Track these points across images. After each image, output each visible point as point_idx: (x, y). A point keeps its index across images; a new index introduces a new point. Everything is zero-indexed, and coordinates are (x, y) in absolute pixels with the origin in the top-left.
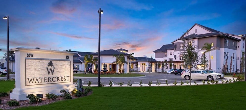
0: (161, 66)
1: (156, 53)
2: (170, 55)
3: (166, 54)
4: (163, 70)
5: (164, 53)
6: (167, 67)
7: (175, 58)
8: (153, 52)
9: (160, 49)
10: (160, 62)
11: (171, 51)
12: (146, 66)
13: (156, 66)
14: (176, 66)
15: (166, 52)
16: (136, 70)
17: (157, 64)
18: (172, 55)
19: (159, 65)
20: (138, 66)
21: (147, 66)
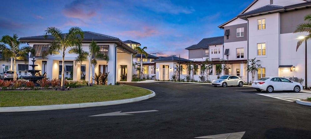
0: (199, 70)
1: (190, 51)
2: (213, 53)
3: (207, 51)
4: (202, 78)
5: (203, 50)
6: (212, 72)
7: (228, 56)
8: (185, 49)
9: (197, 44)
10: (196, 63)
11: (216, 46)
12: (170, 69)
13: (190, 69)
14: (229, 70)
15: (207, 49)
16: (153, 77)
17: (192, 66)
18: (217, 53)
19: (196, 68)
20: (158, 70)
21: (172, 69)
